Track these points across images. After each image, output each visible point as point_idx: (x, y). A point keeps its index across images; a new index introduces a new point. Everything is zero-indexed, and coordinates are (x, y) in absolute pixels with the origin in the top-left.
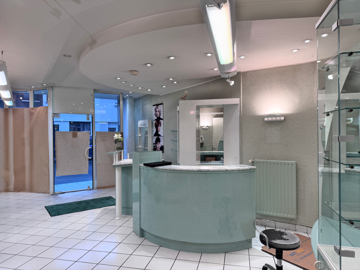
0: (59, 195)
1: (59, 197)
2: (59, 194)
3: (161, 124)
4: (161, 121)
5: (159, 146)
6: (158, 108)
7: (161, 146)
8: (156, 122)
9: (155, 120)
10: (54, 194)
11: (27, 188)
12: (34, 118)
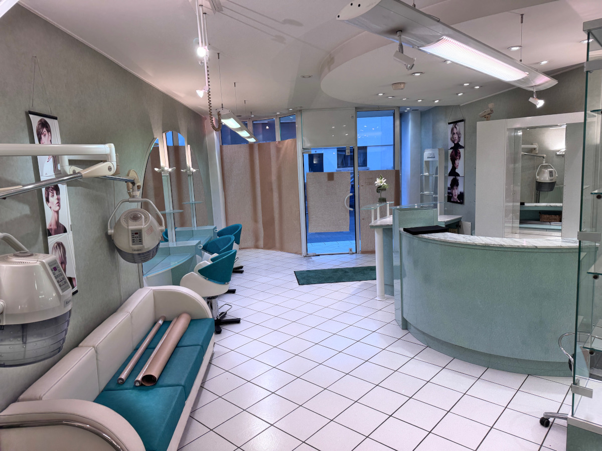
0: (313, 258)
1: (312, 260)
2: (313, 256)
3: (460, 156)
4: (461, 151)
5: (457, 192)
6: (456, 128)
7: (459, 193)
8: (452, 152)
9: (451, 149)
10: (307, 256)
11: (278, 245)
12: (281, 155)
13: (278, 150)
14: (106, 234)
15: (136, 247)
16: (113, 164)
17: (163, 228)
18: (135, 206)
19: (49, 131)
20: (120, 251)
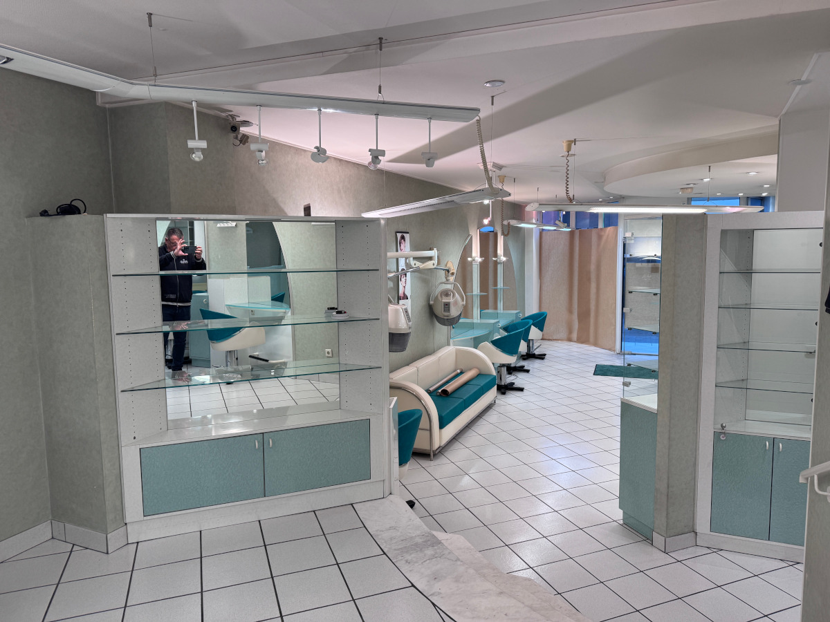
0: (626, 356)
2: (630, 354)
10: (622, 353)
11: (592, 339)
12: (602, 243)
13: (600, 237)
14: (429, 304)
15: (446, 314)
16: (435, 261)
17: (465, 303)
18: (449, 287)
19: (404, 241)
20: (436, 317)
